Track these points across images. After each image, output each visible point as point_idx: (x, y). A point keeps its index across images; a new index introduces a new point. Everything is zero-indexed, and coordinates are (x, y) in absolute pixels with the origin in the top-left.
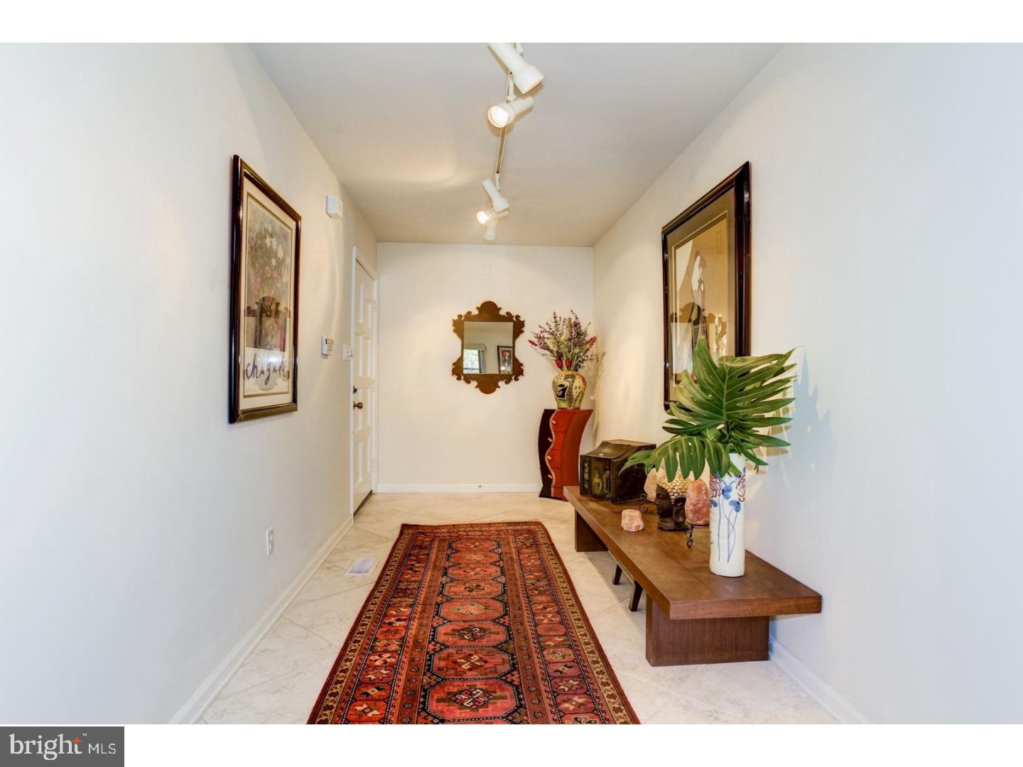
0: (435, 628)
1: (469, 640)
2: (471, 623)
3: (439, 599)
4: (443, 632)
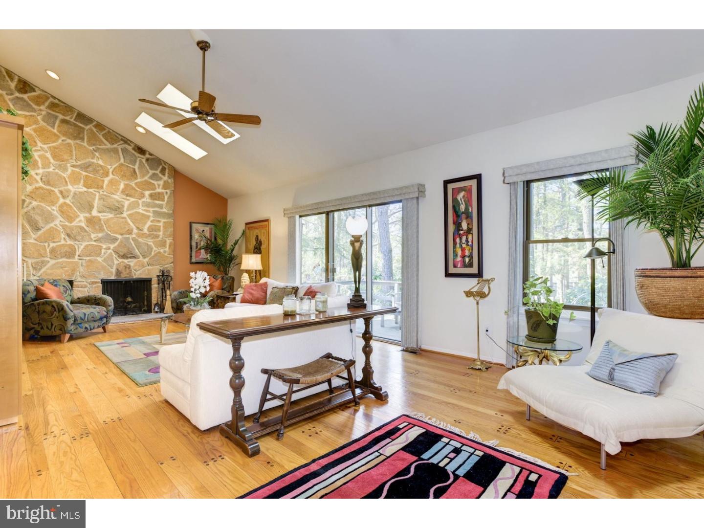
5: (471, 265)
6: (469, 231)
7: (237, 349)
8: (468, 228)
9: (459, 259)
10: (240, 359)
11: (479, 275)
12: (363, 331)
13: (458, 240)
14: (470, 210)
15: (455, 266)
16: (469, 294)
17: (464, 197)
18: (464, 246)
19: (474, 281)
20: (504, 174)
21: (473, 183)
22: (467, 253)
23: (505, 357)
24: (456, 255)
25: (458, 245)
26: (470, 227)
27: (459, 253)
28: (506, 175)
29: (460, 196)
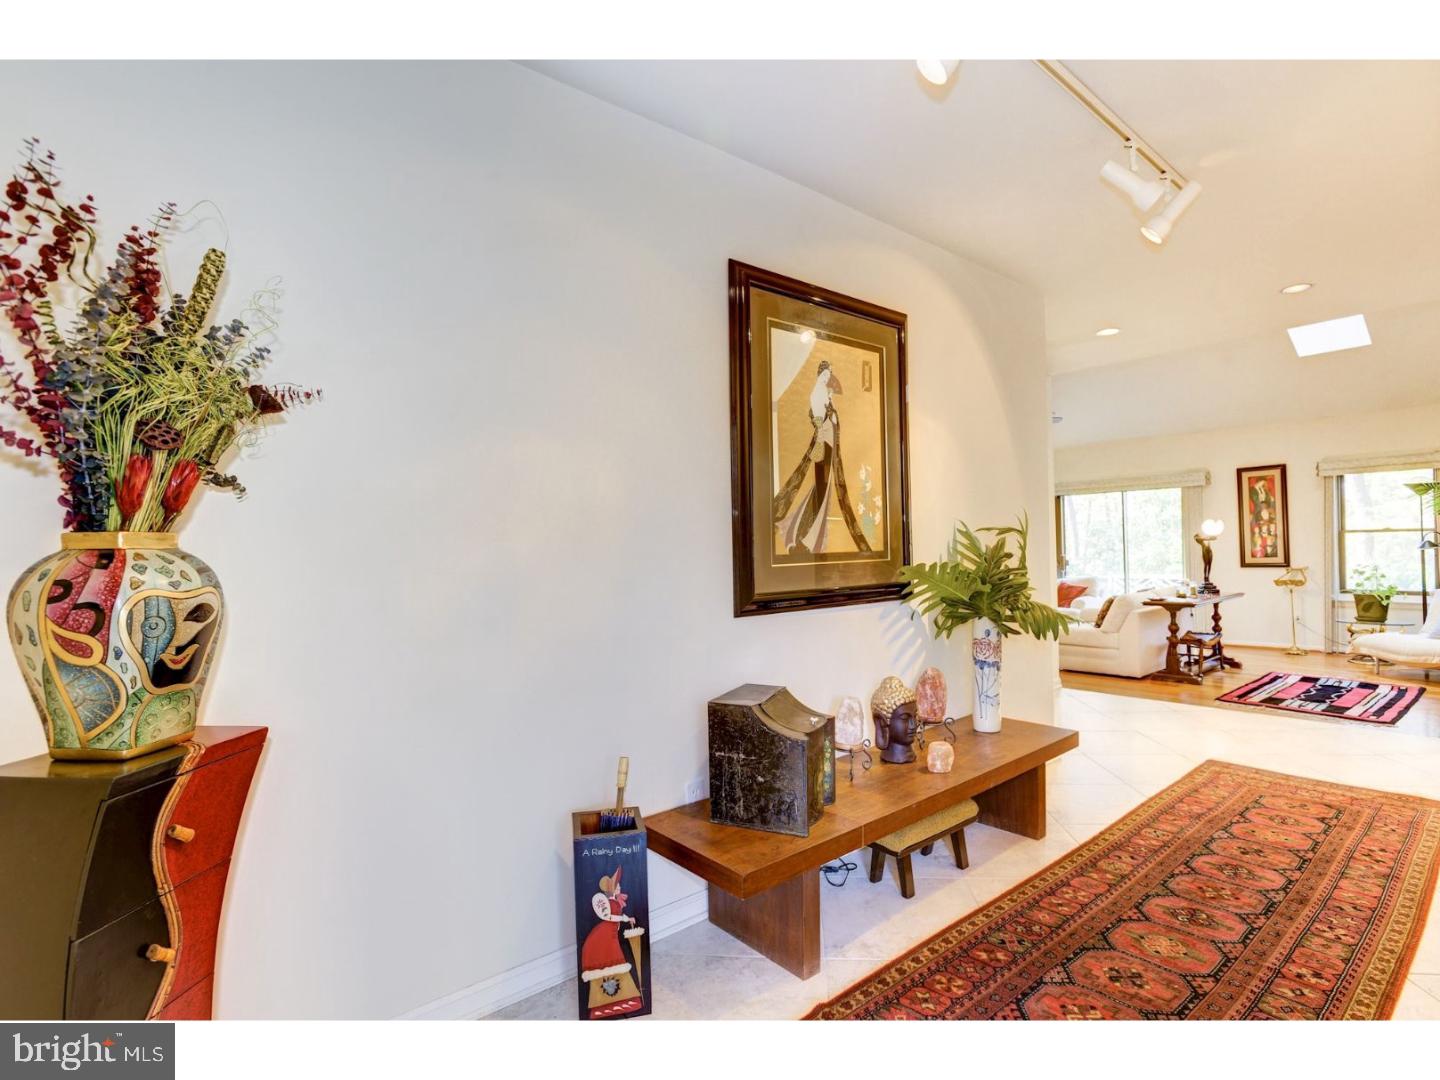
0: (1243, 942)
1: (1202, 912)
2: (1183, 928)
3: (1208, 985)
4: (1233, 933)
5: (1275, 555)
6: (1271, 520)
7: (1173, 616)
8: (1270, 517)
9: (1258, 548)
10: (1176, 625)
11: (1287, 563)
12: (1213, 614)
13: (1257, 530)
14: (1272, 500)
15: (1253, 556)
16: (1277, 583)
17: (1263, 486)
18: (1265, 535)
19: (1283, 571)
20: (1317, 468)
21: (1277, 473)
22: (1269, 542)
23: (1323, 642)
24: (1253, 543)
25: (1257, 535)
26: (1273, 516)
27: (1259, 542)
28: (1320, 468)
29: (1259, 486)
